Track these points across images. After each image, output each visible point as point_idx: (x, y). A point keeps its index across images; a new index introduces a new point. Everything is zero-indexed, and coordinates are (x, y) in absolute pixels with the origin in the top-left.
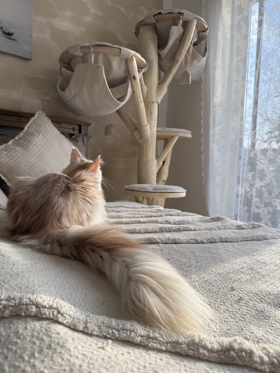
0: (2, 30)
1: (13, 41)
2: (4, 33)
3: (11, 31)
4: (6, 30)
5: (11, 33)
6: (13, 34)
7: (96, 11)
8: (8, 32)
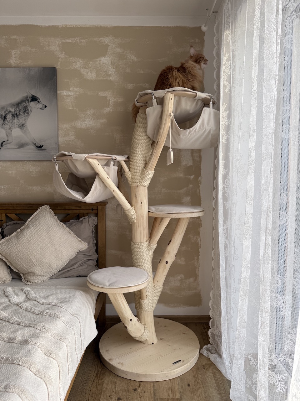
0: (35, 145)
1: (43, 151)
2: (37, 147)
3: (41, 144)
4: (38, 145)
5: (42, 146)
6: (43, 146)
7: (116, 100)
8: (39, 146)
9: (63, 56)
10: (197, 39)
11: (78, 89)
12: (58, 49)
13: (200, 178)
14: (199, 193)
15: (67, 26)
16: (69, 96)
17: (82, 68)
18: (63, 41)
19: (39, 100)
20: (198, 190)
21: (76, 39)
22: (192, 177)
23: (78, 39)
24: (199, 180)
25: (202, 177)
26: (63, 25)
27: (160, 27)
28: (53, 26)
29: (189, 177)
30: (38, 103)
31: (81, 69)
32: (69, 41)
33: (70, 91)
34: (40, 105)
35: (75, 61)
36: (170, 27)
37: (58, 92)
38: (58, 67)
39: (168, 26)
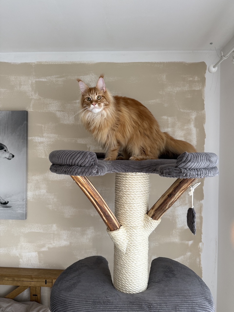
1: (8, 208)
2: (1, 203)
3: (6, 200)
4: (3, 201)
5: (7, 202)
6: (8, 202)
8: (4, 202)
9: (36, 96)
10: (196, 77)
11: (52, 135)
12: (30, 89)
13: (200, 244)
14: (200, 264)
15: (42, 64)
16: (42, 143)
17: (59, 111)
18: (37, 80)
19: (5, 149)
20: (198, 260)
21: (52, 78)
22: (190, 243)
23: (54, 78)
24: (199, 247)
25: (203, 244)
26: (37, 62)
27: (152, 63)
28: (26, 64)
29: (187, 242)
30: (5, 152)
31: (57, 113)
32: (43, 80)
33: (43, 137)
34: (6, 154)
35: (49, 103)
36: (163, 63)
37: (29, 138)
38: (30, 110)
39: (162, 61)
